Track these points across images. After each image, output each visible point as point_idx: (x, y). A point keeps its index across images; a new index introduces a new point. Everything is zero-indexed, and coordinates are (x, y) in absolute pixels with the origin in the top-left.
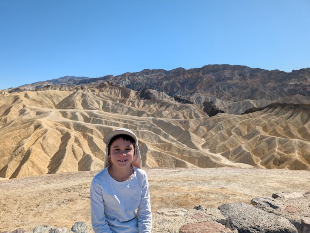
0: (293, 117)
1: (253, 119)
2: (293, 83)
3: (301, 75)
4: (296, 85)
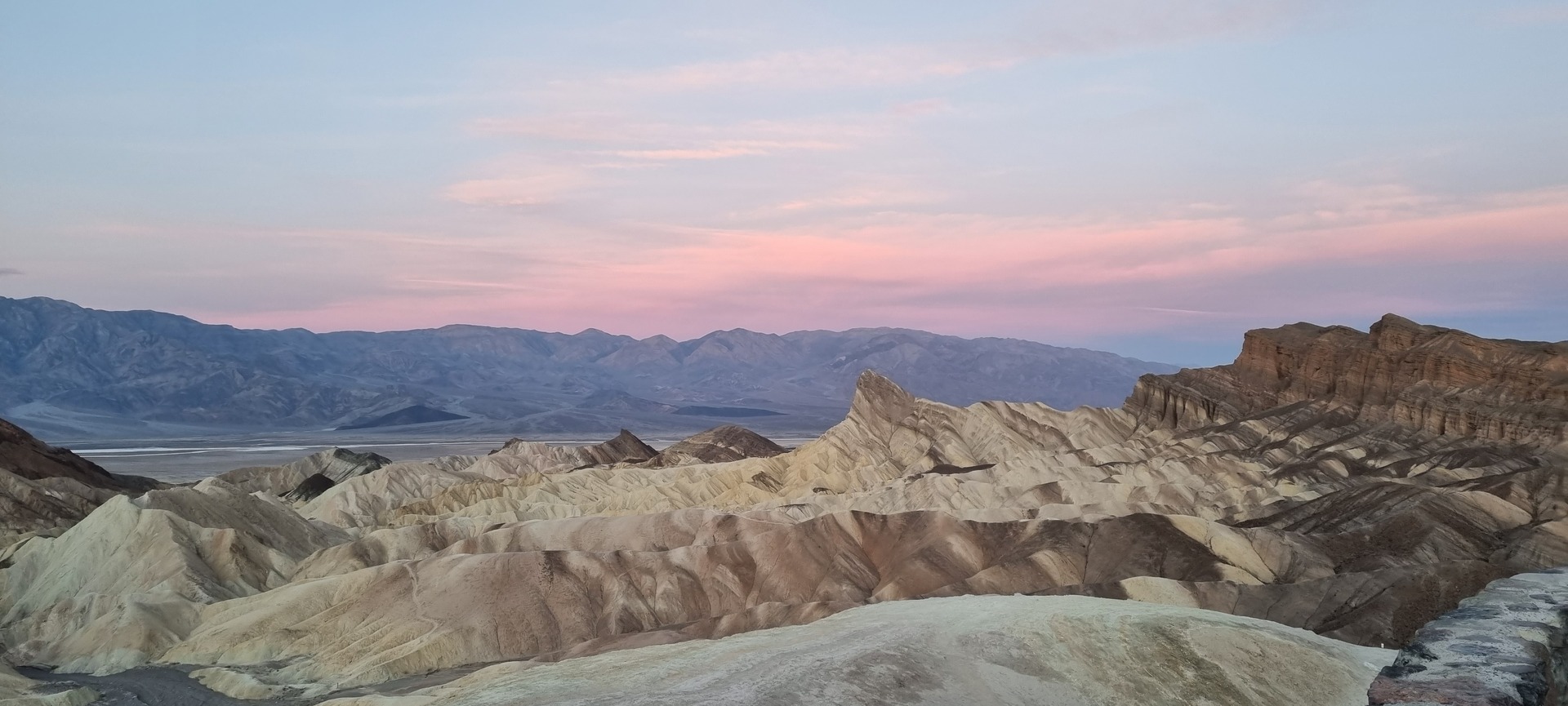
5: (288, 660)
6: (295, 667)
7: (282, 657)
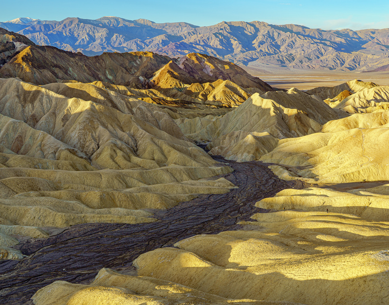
5: (305, 167)
6: (307, 170)
7: (303, 165)
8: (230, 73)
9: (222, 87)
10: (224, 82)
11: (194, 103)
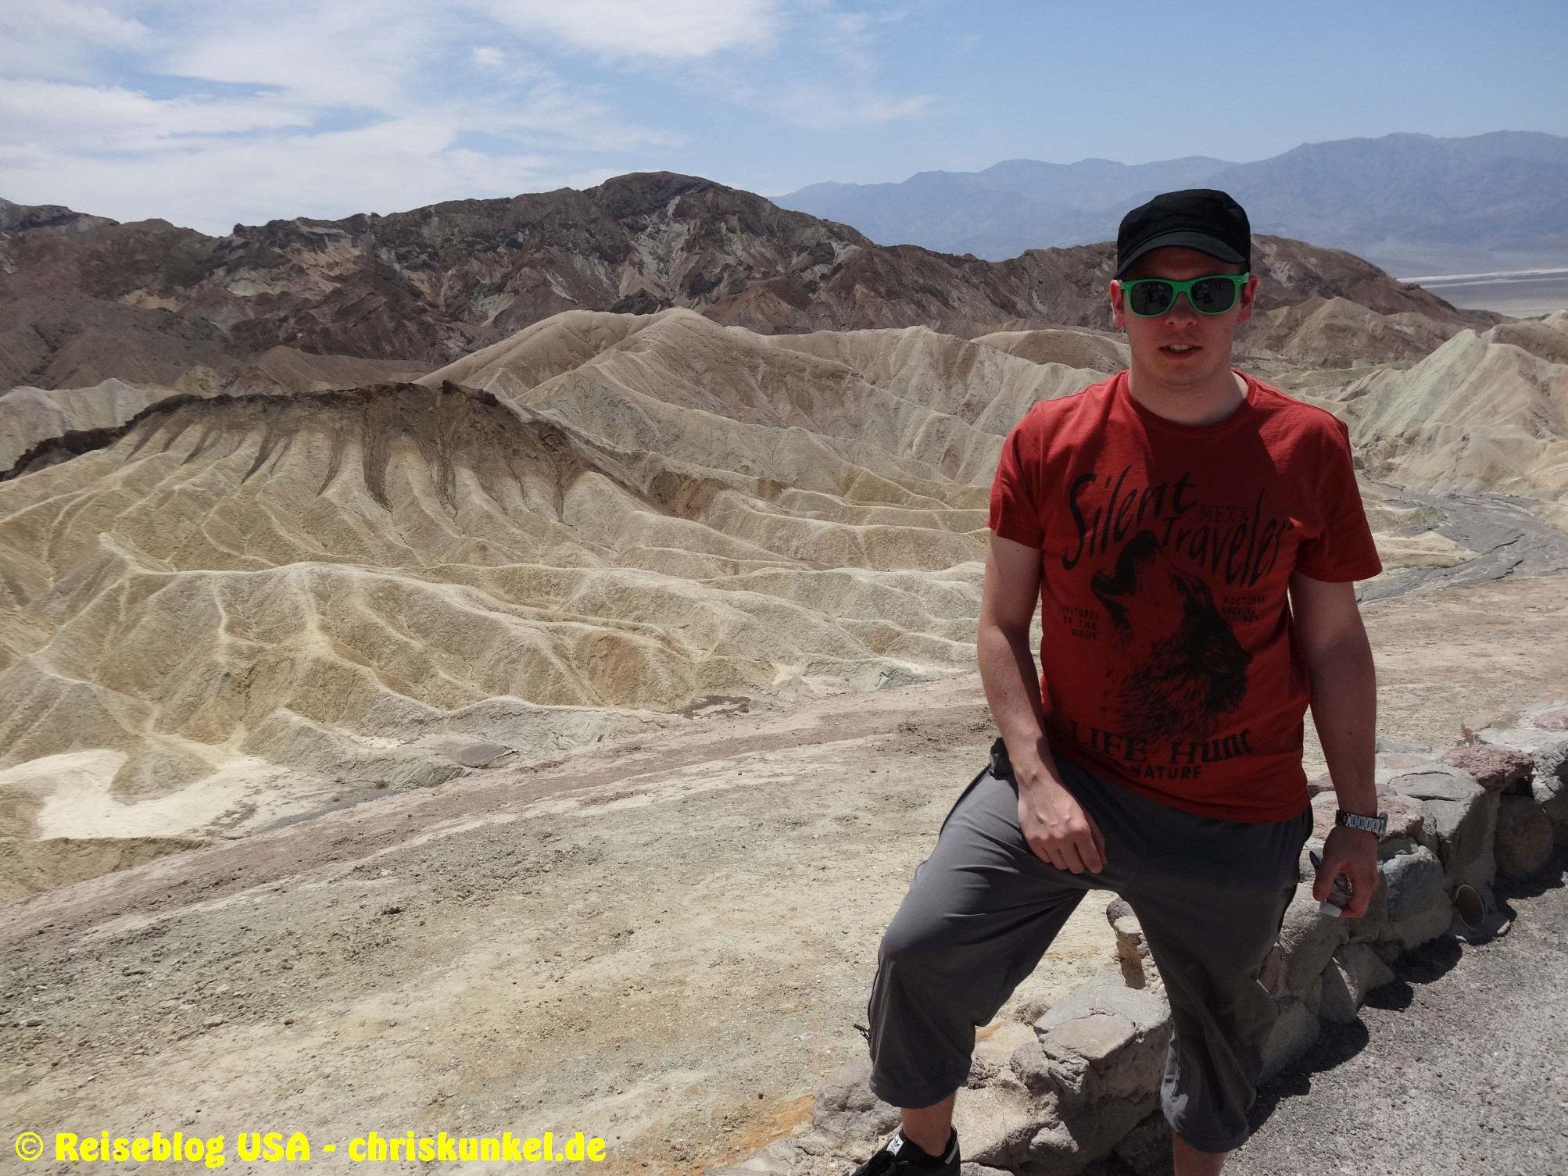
0: (272, 459)
1: (73, 497)
2: (250, 292)
3: (277, 250)
4: (263, 300)
8: (1341, 279)
9: (1322, 316)
10: (1329, 306)
11: (1252, 359)
